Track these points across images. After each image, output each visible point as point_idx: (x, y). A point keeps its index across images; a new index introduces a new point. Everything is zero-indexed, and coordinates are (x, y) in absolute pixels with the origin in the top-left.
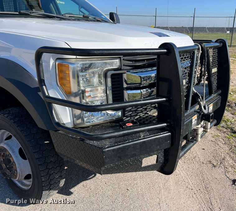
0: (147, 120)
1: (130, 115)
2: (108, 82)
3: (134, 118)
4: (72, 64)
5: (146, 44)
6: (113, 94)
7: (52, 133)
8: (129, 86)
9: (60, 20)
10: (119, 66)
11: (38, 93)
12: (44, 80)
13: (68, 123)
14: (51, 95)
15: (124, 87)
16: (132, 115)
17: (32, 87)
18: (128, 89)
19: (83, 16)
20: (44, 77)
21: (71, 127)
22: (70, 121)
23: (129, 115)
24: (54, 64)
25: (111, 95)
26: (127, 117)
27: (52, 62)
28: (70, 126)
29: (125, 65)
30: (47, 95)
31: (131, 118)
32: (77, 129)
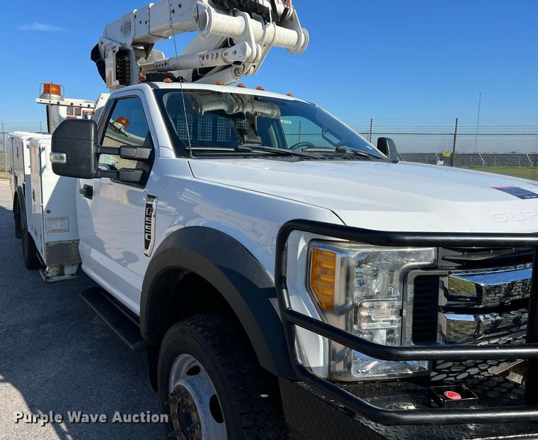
0: (492, 389)
1: (449, 368)
2: (408, 292)
3: (455, 377)
4: (341, 251)
5: (495, 215)
6: (414, 318)
7: (283, 383)
8: (452, 303)
9: (301, 160)
10: (435, 260)
11: (270, 300)
12: (285, 278)
13: (318, 368)
14: (295, 308)
15: (439, 304)
16: (452, 370)
17: (261, 287)
18: (447, 309)
19: (337, 149)
20: (286, 273)
21: (322, 377)
22: (321, 364)
23: (445, 369)
24: (306, 248)
25: (411, 319)
26: (440, 372)
27: (302, 244)
28: (322, 375)
29: (446, 258)
30: (288, 306)
31: (448, 377)
32: (334, 383)
